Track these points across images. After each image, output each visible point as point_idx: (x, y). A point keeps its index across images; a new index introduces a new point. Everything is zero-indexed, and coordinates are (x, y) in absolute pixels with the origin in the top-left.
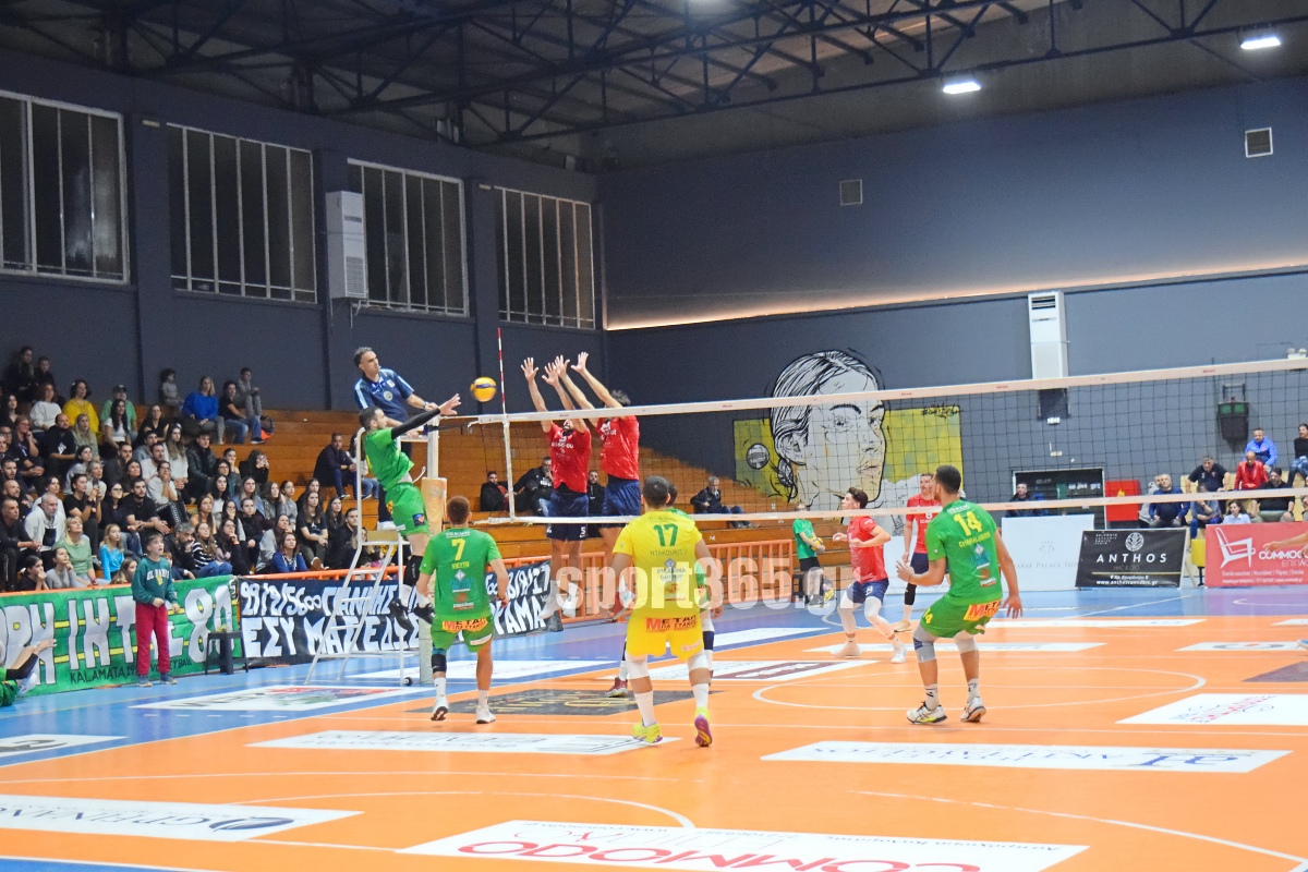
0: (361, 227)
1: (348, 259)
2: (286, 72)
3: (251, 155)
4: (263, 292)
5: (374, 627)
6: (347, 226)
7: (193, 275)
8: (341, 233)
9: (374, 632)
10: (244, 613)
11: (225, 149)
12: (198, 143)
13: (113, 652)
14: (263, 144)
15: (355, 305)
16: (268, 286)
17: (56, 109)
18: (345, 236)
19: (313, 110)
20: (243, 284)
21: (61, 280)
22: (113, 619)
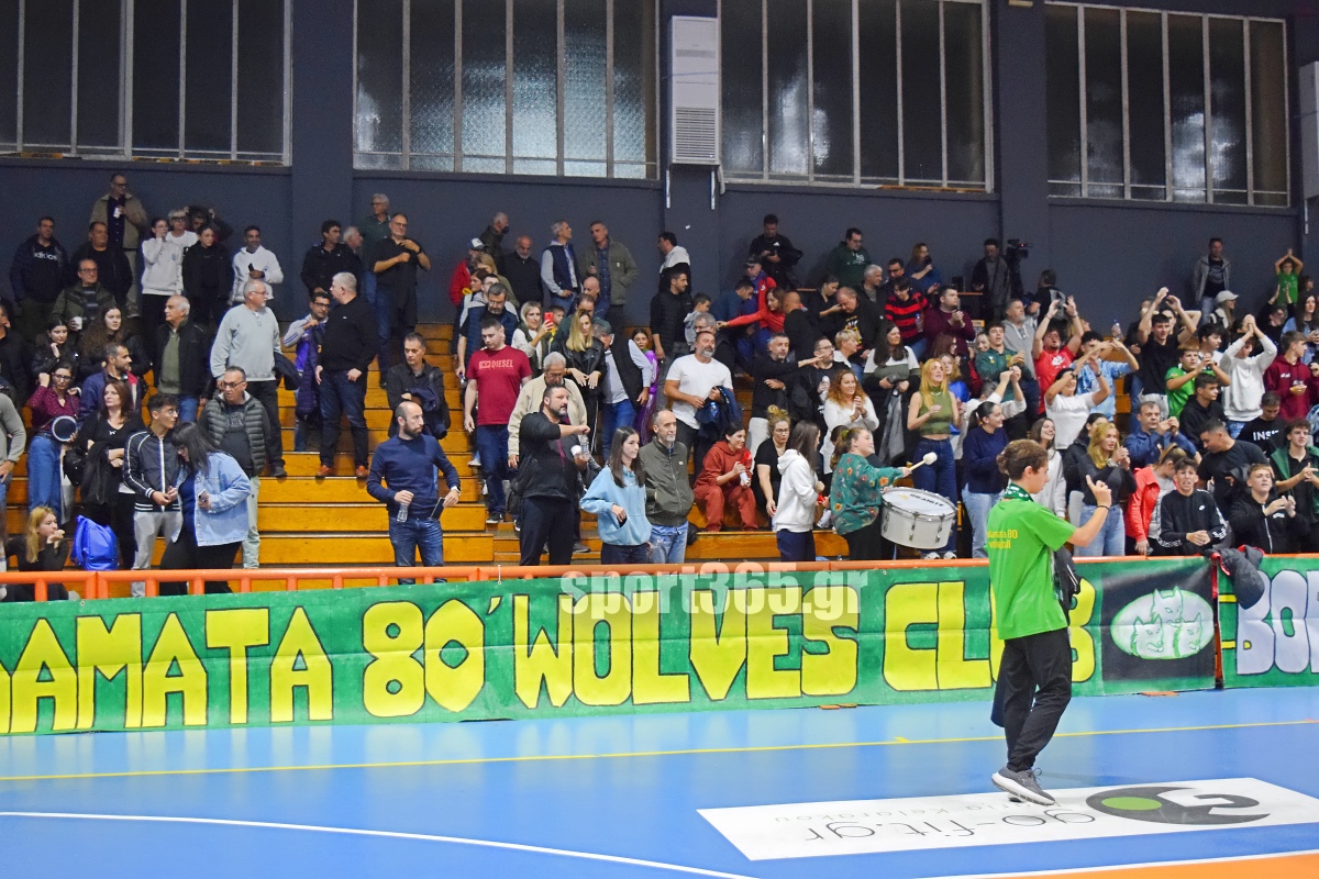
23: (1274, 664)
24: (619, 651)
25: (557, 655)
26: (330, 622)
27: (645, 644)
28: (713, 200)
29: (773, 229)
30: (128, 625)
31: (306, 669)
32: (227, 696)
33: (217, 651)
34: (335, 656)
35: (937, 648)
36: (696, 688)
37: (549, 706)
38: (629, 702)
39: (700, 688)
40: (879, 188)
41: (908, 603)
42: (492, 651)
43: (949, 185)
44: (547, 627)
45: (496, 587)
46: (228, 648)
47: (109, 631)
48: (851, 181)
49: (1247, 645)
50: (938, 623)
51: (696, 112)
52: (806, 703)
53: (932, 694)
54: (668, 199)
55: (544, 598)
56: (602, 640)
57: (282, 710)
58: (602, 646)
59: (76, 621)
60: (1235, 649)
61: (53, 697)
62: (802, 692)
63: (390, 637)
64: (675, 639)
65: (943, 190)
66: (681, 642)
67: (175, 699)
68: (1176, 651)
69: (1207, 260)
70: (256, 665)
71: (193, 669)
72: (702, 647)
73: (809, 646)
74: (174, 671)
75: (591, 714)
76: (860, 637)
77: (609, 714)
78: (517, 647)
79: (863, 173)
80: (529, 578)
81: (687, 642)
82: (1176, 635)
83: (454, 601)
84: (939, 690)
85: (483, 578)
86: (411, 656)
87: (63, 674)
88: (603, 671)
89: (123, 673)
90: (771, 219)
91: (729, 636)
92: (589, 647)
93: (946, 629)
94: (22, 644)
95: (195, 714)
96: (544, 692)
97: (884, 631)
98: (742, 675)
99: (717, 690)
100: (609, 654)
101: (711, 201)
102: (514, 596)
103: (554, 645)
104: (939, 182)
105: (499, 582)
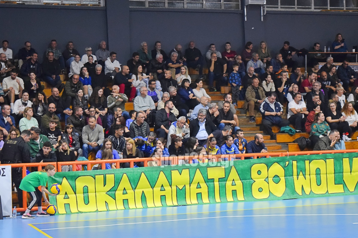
24: (323, 177)
25: (305, 179)
26: (242, 170)
27: (330, 175)
30: (186, 172)
31: (236, 185)
32: (214, 194)
33: (211, 180)
34: (243, 181)
36: (346, 188)
37: (305, 194)
38: (327, 193)
40: (321, 11)
42: (287, 178)
43: (346, 9)
44: (302, 171)
45: (287, 158)
46: (214, 179)
47: (180, 174)
54: (246, 18)
55: (301, 161)
56: (318, 174)
57: (230, 198)
58: (318, 176)
59: (171, 172)
61: (165, 195)
63: (258, 174)
64: (339, 173)
65: (344, 11)
67: (199, 195)
70: (221, 184)
71: (204, 185)
72: (346, 175)
74: (199, 187)
77: (322, 196)
78: (294, 177)
80: (296, 155)
81: (342, 174)
83: (276, 163)
85: (284, 156)
86: (265, 180)
87: (168, 188)
88: (319, 184)
89: (184, 187)
91: (354, 172)
92: (315, 176)
94: (156, 179)
95: (206, 200)
96: (303, 190)
99: (351, 189)
100: (320, 178)
101: (261, 18)
102: (292, 161)
103: (305, 176)
104: (342, 8)
105: (288, 157)
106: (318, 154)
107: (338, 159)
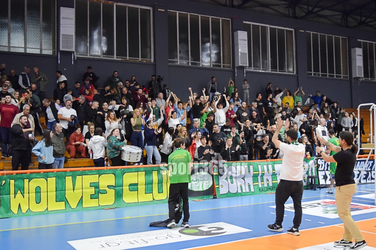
0: (361, 58)
1: (358, 66)
2: (340, 17)
3: (330, 39)
4: (333, 76)
5: (365, 175)
6: (357, 57)
7: (314, 72)
8: (356, 59)
9: (365, 176)
10: (319, 169)
11: (323, 38)
12: (315, 37)
13: (274, 182)
14: (334, 36)
15: (360, 79)
16: (335, 75)
17: (276, 28)
18: (357, 60)
19: (348, 27)
20: (328, 74)
21: (277, 73)
22: (274, 171)
23: (229, 191)
24: (43, 195)
25: (24, 197)
27: (51, 193)
28: (73, 61)
29: (90, 71)
35: (138, 191)
36: (67, 205)
37: (21, 213)
38: (47, 210)
39: (69, 205)
40: (121, 60)
41: (129, 178)
42: (3, 197)
43: (141, 60)
44: (20, 189)
48: (113, 57)
49: (222, 186)
50: (138, 183)
51: (67, 35)
52: (100, 208)
53: (136, 203)
54: (59, 61)
55: (19, 180)
56: (38, 192)
58: (38, 194)
60: (219, 187)
62: (99, 205)
64: (61, 191)
65: (139, 61)
66: (63, 192)
68: (203, 189)
69: (211, 82)
72: (69, 193)
73: (101, 191)
75: (35, 215)
76: (116, 188)
77: (40, 214)
78: (11, 195)
79: (117, 55)
80: (14, 174)
81: (64, 192)
82: (203, 184)
84: (138, 202)
88: (38, 201)
90: (89, 68)
91: (77, 189)
92: (34, 194)
93: (140, 185)
96: (20, 209)
97: (123, 186)
98: (81, 201)
99: (74, 205)
100: (40, 196)
101: (72, 62)
102: (10, 180)
103: (23, 194)
104: (138, 59)
105: (5, 176)
106: (40, 172)
107: (61, 178)
